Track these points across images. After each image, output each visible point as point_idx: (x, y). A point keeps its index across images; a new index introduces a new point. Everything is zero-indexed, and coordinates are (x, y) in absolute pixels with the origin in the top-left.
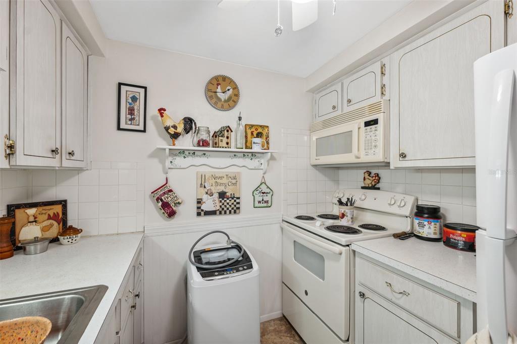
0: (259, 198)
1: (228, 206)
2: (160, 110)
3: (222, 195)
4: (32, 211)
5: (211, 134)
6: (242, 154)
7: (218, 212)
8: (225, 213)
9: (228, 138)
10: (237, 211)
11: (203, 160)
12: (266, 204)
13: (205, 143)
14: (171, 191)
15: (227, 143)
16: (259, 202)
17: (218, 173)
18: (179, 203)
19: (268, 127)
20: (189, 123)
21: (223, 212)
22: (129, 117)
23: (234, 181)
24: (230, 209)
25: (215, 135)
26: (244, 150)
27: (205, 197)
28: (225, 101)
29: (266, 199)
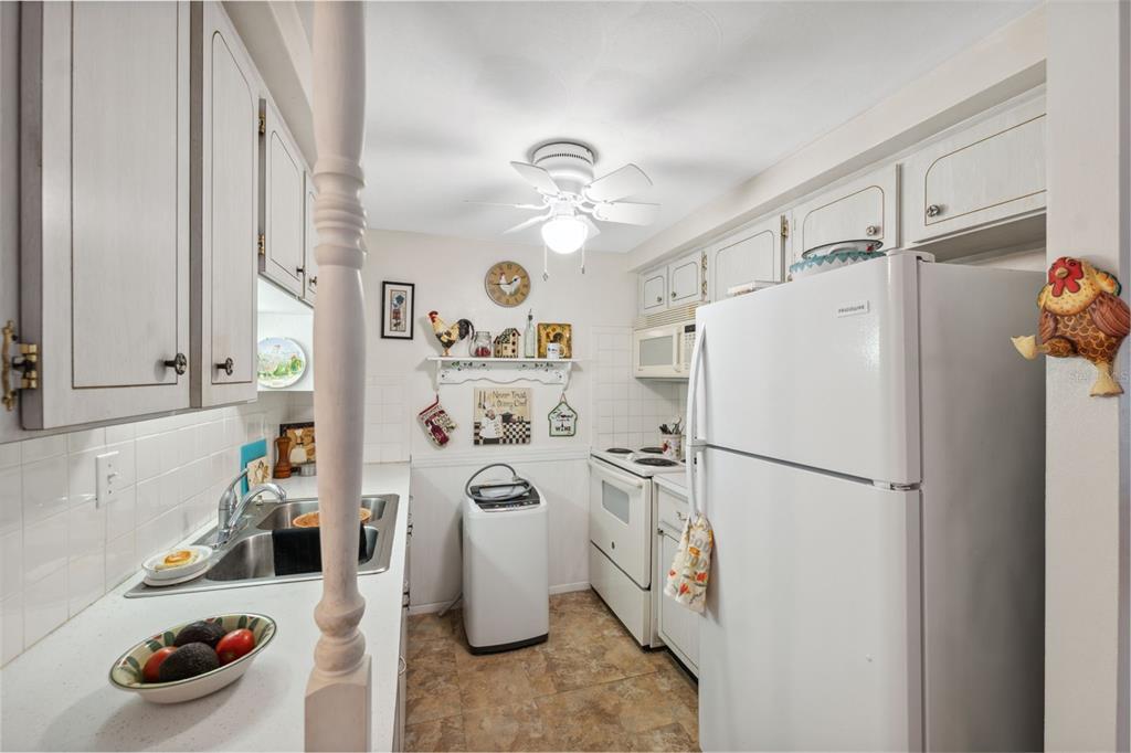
0: (556, 423)
1: (514, 433)
2: (431, 314)
3: (507, 418)
4: (299, 432)
5: (493, 339)
6: (533, 365)
7: (501, 441)
8: (511, 441)
9: (514, 343)
10: (527, 440)
11: (482, 373)
12: (569, 432)
13: (483, 352)
14: (442, 412)
15: (513, 351)
16: (558, 429)
17: (502, 389)
18: (452, 428)
19: (569, 326)
20: (465, 327)
21: (508, 441)
22: (394, 321)
23: (523, 400)
24: (517, 437)
25: (498, 341)
26: (536, 359)
27: (485, 421)
28: (511, 295)
29: (566, 424)
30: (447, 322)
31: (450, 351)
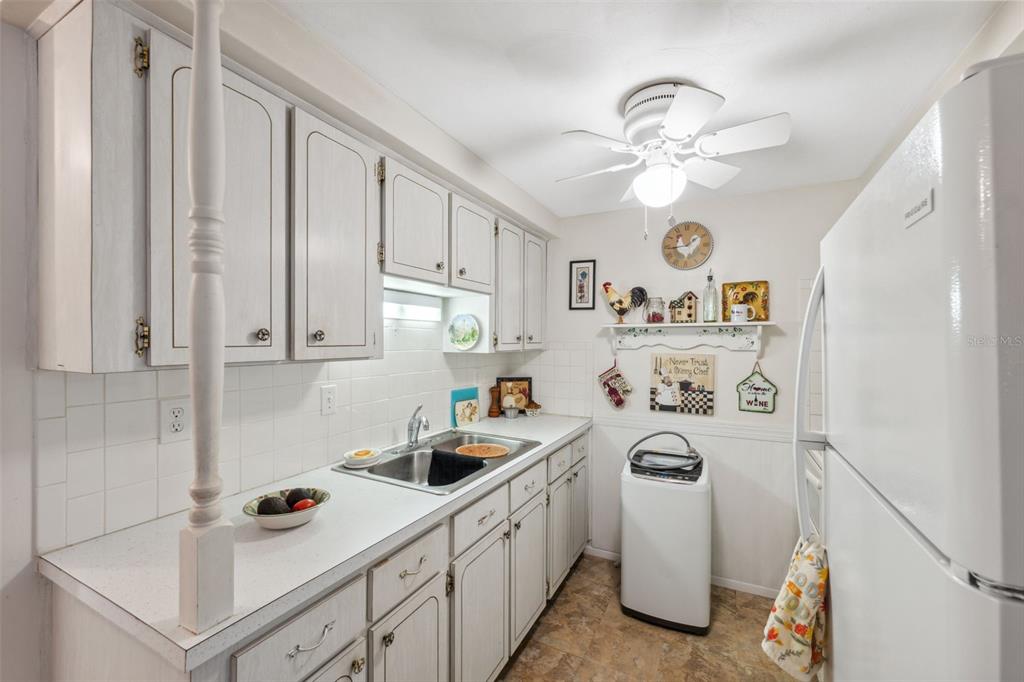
0: (748, 396)
1: (693, 402)
2: (604, 285)
3: (685, 386)
4: (510, 384)
5: (667, 305)
6: (717, 330)
7: (678, 409)
8: (690, 411)
9: (690, 308)
10: (709, 411)
11: (658, 339)
12: (767, 409)
13: (656, 318)
14: (619, 375)
15: (690, 316)
16: (749, 403)
17: (680, 355)
18: (628, 391)
19: (766, 282)
20: (639, 296)
21: (686, 410)
23: (704, 368)
24: (697, 407)
25: (673, 306)
26: (720, 323)
27: (661, 387)
28: (690, 256)
29: (761, 398)
30: (621, 292)
31: (625, 318)
